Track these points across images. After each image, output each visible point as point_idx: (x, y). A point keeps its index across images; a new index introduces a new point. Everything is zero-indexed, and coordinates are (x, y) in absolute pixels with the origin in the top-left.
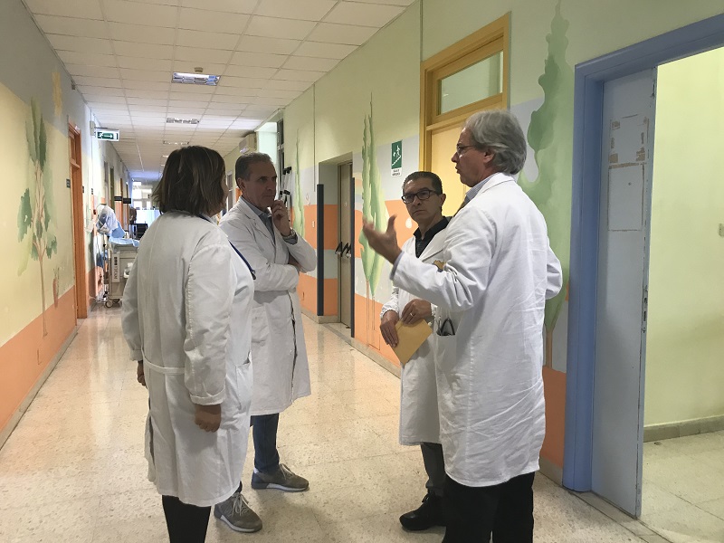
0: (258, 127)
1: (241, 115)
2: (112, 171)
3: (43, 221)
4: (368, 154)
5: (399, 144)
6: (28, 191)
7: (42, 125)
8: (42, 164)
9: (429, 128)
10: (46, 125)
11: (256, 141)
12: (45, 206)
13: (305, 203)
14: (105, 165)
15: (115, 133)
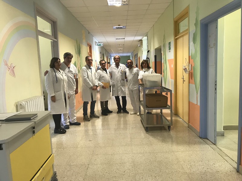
0: (142, 38)
1: (136, 35)
2: (103, 55)
3: (80, 69)
4: (164, 46)
5: (170, 42)
6: (75, 62)
7: (79, 45)
8: (79, 55)
9: (176, 38)
10: (80, 44)
11: (142, 42)
12: (80, 65)
13: (152, 61)
14: (101, 53)
15: (102, 44)
